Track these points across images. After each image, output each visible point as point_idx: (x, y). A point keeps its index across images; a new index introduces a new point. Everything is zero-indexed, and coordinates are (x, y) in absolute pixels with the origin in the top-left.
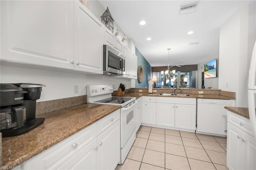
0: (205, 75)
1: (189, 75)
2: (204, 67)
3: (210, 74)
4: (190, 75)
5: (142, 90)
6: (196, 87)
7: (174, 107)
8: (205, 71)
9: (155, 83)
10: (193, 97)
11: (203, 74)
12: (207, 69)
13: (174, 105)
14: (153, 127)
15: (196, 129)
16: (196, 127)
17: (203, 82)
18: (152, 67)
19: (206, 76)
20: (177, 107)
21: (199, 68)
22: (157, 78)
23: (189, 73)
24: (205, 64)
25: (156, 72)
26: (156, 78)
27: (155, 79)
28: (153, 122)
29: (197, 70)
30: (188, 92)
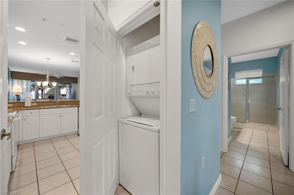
1: (69, 87)
5: (12, 104)
6: (76, 99)
7: (59, 116)
9: (17, 96)
10: (75, 107)
13: (59, 115)
14: (35, 142)
15: (78, 130)
16: (78, 128)
18: (11, 71)
20: (62, 116)
22: (23, 89)
25: (19, 80)
26: (21, 88)
27: (18, 89)
28: (35, 136)
29: (77, 83)
30: (71, 103)
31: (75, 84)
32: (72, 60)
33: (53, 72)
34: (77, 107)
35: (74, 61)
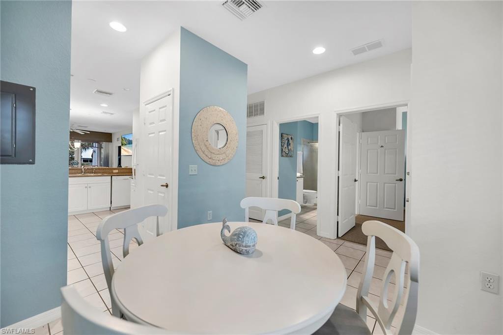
0: (122, 150)
1: (98, 148)
2: (120, 139)
3: (130, 151)
4: (100, 148)
6: (110, 166)
8: (122, 145)
11: (120, 148)
12: (124, 142)
13: (86, 185)
15: (111, 205)
16: (111, 203)
17: (120, 160)
19: (123, 153)
20: (90, 187)
21: (114, 138)
23: (97, 144)
24: (123, 136)
29: (112, 142)
30: (102, 171)
31: (107, 143)
32: (103, 112)
33: (73, 125)
34: (110, 177)
35: (106, 113)
